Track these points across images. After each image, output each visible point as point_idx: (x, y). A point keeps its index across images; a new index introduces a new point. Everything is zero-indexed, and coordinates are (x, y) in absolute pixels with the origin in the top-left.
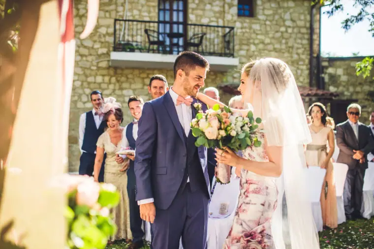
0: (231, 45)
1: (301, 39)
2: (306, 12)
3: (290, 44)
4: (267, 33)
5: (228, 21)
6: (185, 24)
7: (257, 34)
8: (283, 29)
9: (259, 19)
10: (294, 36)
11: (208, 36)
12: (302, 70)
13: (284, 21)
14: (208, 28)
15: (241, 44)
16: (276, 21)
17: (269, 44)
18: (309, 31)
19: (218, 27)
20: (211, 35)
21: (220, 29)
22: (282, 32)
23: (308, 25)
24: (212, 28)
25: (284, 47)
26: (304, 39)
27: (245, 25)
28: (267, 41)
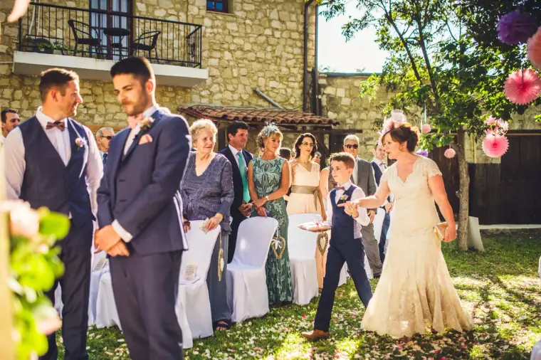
0: (198, 49)
1: (291, 46)
2: (299, 11)
3: (277, 53)
4: (247, 36)
5: (194, 16)
6: (130, 15)
7: (234, 37)
8: (268, 32)
9: (235, 16)
10: (283, 42)
11: (165, 36)
12: (293, 88)
13: (270, 21)
14: (165, 24)
15: (211, 50)
16: (260, 20)
17: (249, 51)
18: (302, 37)
19: (179, 23)
20: (168, 35)
21: (182, 27)
22: (267, 36)
23: (301, 28)
24: (171, 25)
25: (269, 56)
26: (296, 46)
27: (217, 23)
28: (247, 47)
